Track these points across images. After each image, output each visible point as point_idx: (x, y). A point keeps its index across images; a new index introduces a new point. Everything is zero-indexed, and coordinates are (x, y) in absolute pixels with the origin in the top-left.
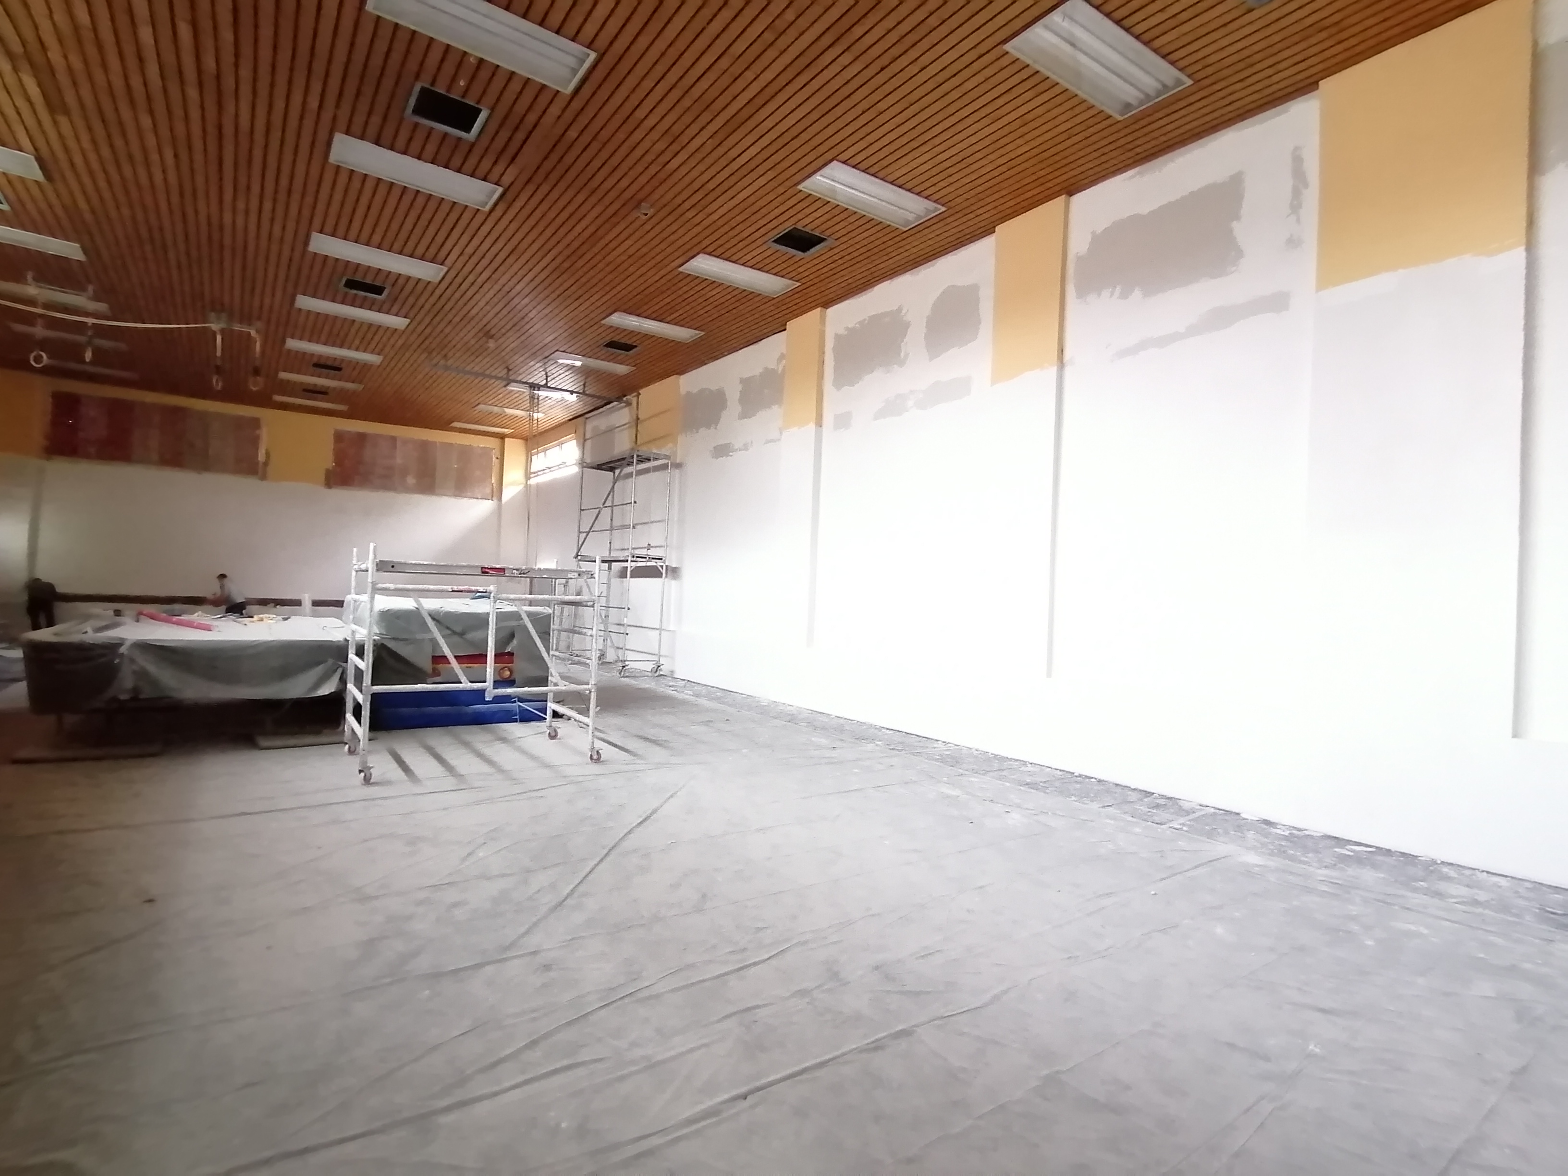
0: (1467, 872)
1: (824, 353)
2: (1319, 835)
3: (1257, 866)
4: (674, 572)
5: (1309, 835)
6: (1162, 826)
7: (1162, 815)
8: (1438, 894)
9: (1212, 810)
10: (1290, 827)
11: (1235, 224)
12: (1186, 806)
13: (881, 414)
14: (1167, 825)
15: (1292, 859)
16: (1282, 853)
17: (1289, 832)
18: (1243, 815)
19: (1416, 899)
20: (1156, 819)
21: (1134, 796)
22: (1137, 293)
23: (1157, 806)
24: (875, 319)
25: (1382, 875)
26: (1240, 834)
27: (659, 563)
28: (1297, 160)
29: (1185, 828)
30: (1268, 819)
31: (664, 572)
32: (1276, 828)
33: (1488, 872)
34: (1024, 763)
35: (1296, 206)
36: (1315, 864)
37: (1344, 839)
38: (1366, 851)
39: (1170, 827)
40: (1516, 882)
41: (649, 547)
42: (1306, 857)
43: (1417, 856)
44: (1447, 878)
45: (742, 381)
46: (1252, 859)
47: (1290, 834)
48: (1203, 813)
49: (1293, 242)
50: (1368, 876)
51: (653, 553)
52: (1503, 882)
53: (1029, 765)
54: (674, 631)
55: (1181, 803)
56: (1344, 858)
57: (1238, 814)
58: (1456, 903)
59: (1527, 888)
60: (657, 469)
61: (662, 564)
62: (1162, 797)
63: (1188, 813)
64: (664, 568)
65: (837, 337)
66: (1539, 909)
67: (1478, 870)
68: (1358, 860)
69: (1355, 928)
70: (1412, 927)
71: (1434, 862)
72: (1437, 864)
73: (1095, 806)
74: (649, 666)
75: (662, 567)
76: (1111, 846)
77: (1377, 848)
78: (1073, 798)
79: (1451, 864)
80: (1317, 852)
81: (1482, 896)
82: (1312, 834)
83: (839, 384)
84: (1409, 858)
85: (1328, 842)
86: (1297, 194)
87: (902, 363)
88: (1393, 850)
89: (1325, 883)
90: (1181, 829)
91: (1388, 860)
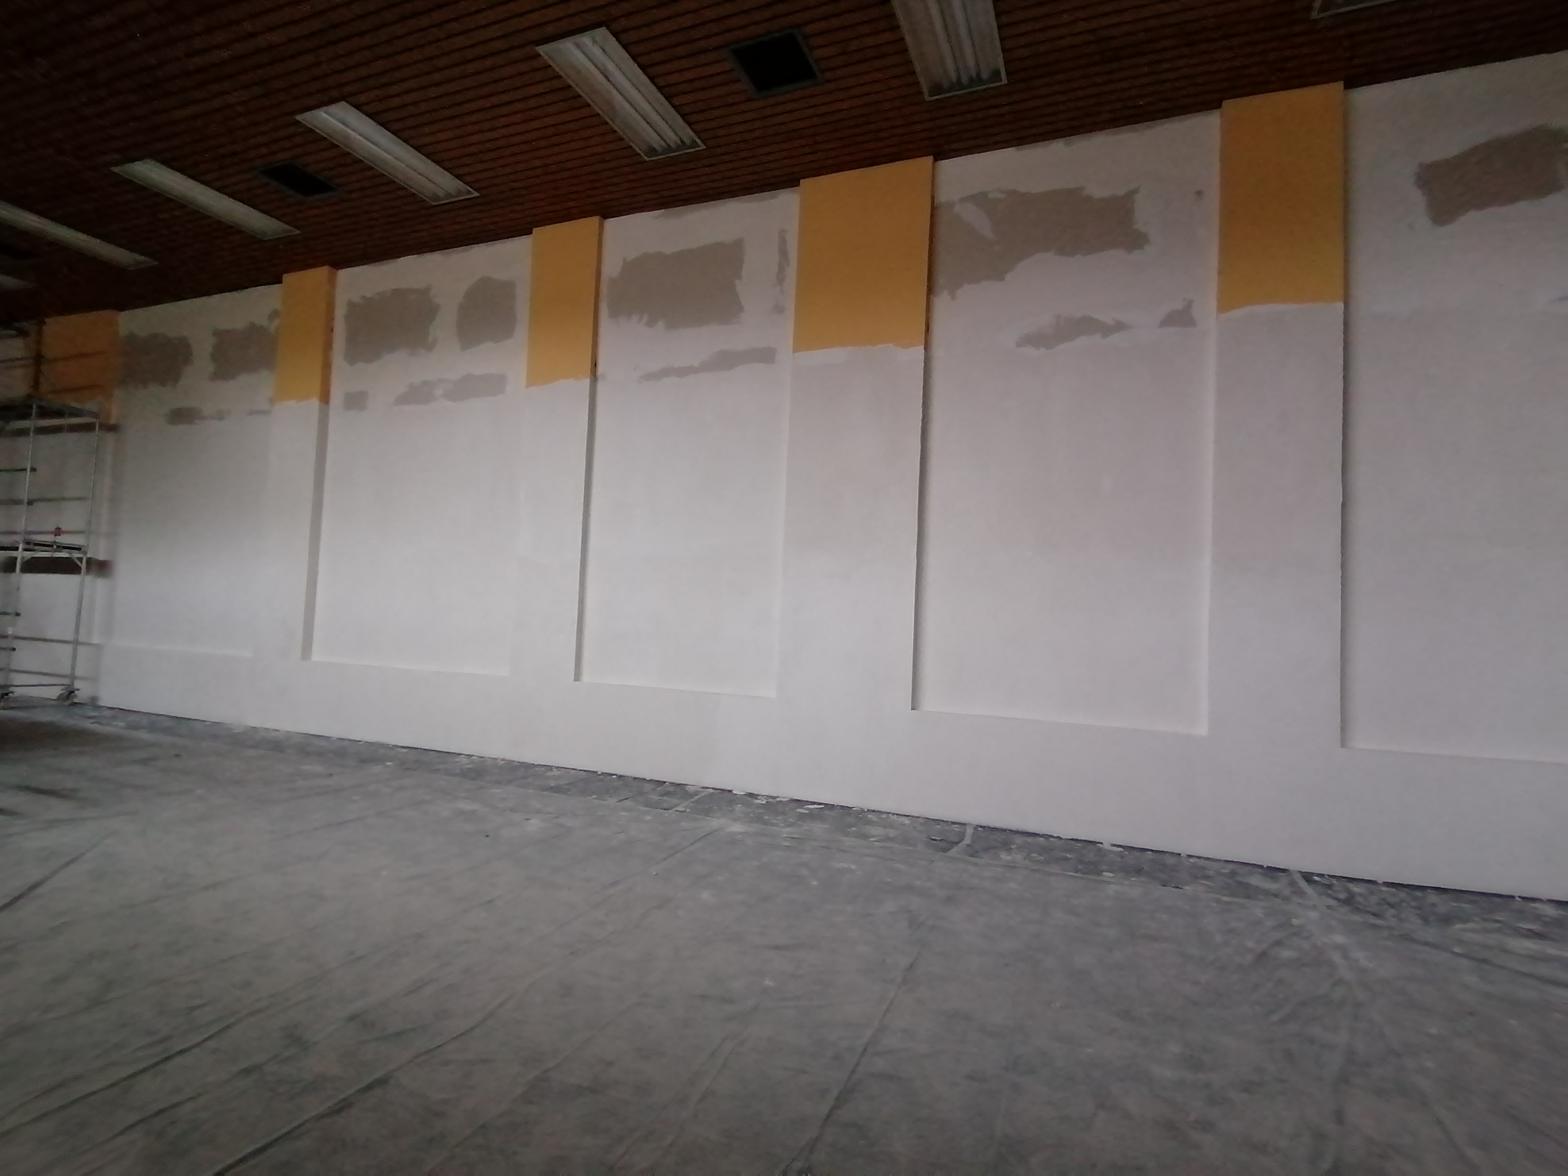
0: (884, 816)
1: (333, 319)
2: (786, 800)
3: (741, 833)
4: (101, 567)
5: (780, 801)
6: (670, 811)
7: (669, 801)
8: (865, 837)
9: (711, 791)
10: (767, 796)
11: (737, 282)
12: (691, 789)
13: (403, 400)
14: (674, 809)
15: (766, 823)
16: (758, 819)
17: (766, 801)
18: (734, 792)
19: (848, 841)
20: (665, 805)
21: (648, 787)
22: (661, 325)
23: (667, 794)
24: (399, 294)
25: (827, 826)
26: (730, 808)
27: (76, 555)
28: (783, 241)
29: (688, 810)
30: (752, 792)
31: (83, 566)
32: (758, 799)
33: (897, 814)
34: (550, 768)
35: (780, 278)
36: (781, 825)
37: (803, 801)
38: (817, 808)
39: (676, 811)
40: (914, 819)
41: (58, 532)
42: (776, 820)
43: (852, 808)
44: (869, 822)
45: (216, 333)
46: (737, 828)
47: (767, 802)
48: (703, 794)
49: (779, 309)
50: (818, 828)
51: (64, 539)
52: (906, 821)
53: (555, 770)
54: (98, 646)
55: (687, 788)
56: (802, 817)
57: (730, 791)
58: (875, 841)
59: (921, 823)
60: (73, 429)
61: (80, 556)
62: (673, 784)
63: (691, 795)
64: (84, 561)
65: (351, 305)
66: (927, 838)
67: (891, 813)
68: (812, 816)
69: (804, 872)
70: (845, 865)
71: (862, 811)
72: (865, 812)
73: (612, 801)
74: (54, 693)
75: (80, 559)
76: (622, 836)
77: (825, 804)
78: (594, 796)
79: (874, 811)
80: (783, 813)
81: (892, 833)
82: (782, 800)
83: (352, 357)
84: (846, 809)
85: (793, 805)
86: (781, 268)
87: (429, 347)
88: (836, 805)
89: (787, 839)
90: (684, 811)
91: (833, 813)
